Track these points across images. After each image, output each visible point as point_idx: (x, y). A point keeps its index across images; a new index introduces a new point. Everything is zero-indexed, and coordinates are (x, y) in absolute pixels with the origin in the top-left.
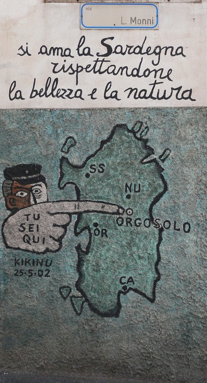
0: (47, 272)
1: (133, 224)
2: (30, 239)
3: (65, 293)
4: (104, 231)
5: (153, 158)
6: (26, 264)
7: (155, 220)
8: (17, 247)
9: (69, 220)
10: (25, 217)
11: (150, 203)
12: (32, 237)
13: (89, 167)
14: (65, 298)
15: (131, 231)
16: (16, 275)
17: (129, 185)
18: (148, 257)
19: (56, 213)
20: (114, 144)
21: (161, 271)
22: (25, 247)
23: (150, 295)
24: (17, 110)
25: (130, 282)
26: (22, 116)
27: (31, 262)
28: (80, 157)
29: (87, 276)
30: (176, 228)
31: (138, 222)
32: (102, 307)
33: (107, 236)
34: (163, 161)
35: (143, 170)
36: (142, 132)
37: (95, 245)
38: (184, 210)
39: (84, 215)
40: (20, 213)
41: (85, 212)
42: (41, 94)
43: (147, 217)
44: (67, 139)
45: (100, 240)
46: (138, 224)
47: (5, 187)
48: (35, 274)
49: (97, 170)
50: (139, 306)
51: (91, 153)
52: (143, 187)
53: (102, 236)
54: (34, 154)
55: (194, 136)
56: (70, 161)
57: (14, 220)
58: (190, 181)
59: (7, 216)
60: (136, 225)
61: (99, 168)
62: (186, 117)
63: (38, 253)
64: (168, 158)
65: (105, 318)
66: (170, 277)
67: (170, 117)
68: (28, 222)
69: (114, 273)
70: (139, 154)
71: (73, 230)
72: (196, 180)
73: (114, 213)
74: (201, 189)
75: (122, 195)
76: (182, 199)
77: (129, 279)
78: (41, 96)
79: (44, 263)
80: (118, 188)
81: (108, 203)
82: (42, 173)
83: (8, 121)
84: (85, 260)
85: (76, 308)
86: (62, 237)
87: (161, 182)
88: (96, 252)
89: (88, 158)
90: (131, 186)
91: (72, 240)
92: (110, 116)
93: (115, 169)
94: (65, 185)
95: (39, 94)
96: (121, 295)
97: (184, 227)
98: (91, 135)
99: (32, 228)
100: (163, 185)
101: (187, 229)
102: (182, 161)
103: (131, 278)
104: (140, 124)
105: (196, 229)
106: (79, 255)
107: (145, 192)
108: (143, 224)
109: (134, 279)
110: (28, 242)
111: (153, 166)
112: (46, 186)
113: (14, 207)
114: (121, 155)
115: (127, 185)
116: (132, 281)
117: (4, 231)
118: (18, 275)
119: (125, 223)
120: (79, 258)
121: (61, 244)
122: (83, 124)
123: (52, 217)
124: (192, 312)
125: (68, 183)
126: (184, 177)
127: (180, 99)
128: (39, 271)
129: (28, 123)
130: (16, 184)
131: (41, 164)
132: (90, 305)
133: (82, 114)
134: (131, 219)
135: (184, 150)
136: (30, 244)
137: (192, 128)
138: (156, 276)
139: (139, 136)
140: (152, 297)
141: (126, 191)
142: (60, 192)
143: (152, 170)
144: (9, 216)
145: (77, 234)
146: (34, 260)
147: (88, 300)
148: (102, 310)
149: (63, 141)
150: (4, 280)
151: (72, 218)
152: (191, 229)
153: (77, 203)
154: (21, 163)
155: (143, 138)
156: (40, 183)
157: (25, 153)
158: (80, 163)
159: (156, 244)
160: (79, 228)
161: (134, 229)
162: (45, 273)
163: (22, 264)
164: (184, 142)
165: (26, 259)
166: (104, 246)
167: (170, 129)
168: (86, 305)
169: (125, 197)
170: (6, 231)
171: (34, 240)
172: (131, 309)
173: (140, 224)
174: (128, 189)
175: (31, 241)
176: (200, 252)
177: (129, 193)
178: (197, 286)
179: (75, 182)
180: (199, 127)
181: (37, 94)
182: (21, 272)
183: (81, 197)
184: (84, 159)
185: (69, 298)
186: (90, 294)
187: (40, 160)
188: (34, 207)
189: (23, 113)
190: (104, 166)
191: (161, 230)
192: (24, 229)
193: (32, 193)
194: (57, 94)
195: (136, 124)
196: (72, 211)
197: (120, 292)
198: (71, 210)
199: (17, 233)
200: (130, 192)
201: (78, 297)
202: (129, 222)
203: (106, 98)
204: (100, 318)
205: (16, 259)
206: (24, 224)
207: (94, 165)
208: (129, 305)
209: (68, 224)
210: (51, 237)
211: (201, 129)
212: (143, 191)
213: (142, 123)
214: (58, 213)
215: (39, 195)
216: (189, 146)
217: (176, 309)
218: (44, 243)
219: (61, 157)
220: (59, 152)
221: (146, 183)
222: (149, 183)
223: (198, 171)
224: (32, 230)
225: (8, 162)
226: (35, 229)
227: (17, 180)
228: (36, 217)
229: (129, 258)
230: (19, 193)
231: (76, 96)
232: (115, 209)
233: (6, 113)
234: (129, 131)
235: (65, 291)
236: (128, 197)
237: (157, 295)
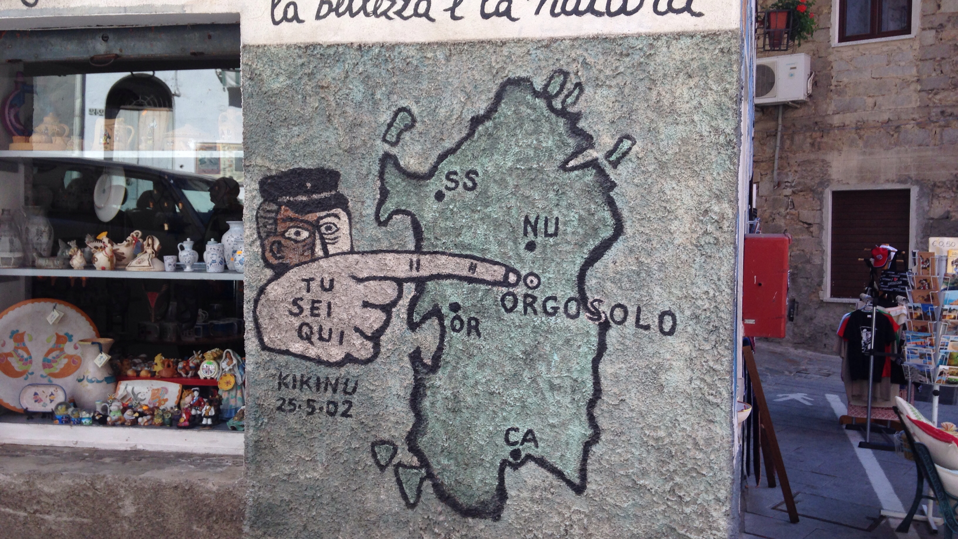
0: (346, 406)
1: (539, 309)
2: (312, 333)
3: (383, 454)
4: (473, 323)
5: (590, 158)
6: (301, 385)
7: (592, 303)
8: (284, 348)
9: (395, 294)
10: (303, 284)
11: (580, 261)
12: (316, 329)
13: (444, 178)
14: (382, 468)
15: (534, 327)
16: (280, 409)
17: (532, 220)
18: (572, 387)
19: (368, 279)
20: (501, 123)
21: (603, 422)
22: (301, 349)
23: (573, 475)
24: (288, 47)
25: (529, 441)
26: (300, 61)
27: (312, 382)
28: (424, 155)
29: (432, 422)
30: (642, 323)
31: (550, 304)
32: (464, 494)
33: (479, 335)
34: (615, 165)
35: (566, 185)
36: (567, 96)
37: (453, 353)
38: (661, 282)
39: (430, 284)
40: (292, 275)
41: (432, 277)
42: (341, 10)
43: (572, 295)
44: (396, 114)
45: (464, 343)
46: (550, 310)
47: (262, 217)
48: (321, 409)
49: (461, 184)
50: (548, 499)
51: (448, 144)
52: (565, 224)
53: (469, 334)
54: (324, 146)
55: (695, 103)
56: (402, 163)
57: (280, 290)
58: (681, 212)
59: (265, 282)
60: (545, 311)
61: (466, 180)
62: (677, 57)
63: (329, 364)
64: (628, 157)
65: (470, 520)
66: (623, 438)
67: (637, 58)
68: (309, 297)
69: (493, 418)
70: (559, 147)
71: (405, 316)
72: (694, 212)
73: (495, 283)
74: (706, 233)
75: (515, 241)
76: (658, 255)
77: (527, 434)
78: (339, 15)
79: (341, 387)
80: (508, 227)
81: (484, 260)
82: (342, 189)
83: (268, 72)
84: (428, 385)
85: (407, 491)
86: (381, 331)
87: (607, 215)
88: (455, 368)
89: (442, 157)
90: (536, 222)
91: (402, 340)
92: (493, 58)
93: (502, 183)
94: (390, 217)
95: (336, 10)
96: (508, 469)
97: (661, 322)
98: (449, 103)
99: (318, 308)
100: (611, 221)
101: (668, 325)
102: (662, 165)
103: (530, 432)
104: (562, 78)
105: (689, 329)
106: (416, 372)
107: (569, 238)
108: (562, 309)
109: (537, 435)
110: (308, 338)
111: (590, 176)
112: (350, 219)
113: (280, 261)
114: (517, 149)
115: (527, 221)
116: (534, 440)
117: (258, 313)
118: (283, 410)
119: (520, 306)
120: (416, 379)
121: (377, 346)
122: (432, 79)
123: (361, 286)
124: (672, 525)
125: (397, 212)
126: (664, 204)
127: (663, 14)
128: (329, 403)
129: (311, 75)
130: (286, 212)
131: (338, 169)
132: (438, 487)
133: (430, 55)
134: (535, 299)
135: (669, 137)
136: (312, 343)
137: (692, 83)
138: (590, 432)
139: (559, 106)
140: (577, 481)
141: (526, 234)
142: (379, 232)
143: (587, 185)
144: (270, 281)
145: (413, 326)
146: (318, 379)
147: (433, 475)
148: (462, 500)
149: (385, 117)
150: (256, 419)
151: (405, 291)
152: (679, 328)
153: (415, 258)
154: (296, 166)
155: (570, 110)
156: (338, 211)
157: (305, 142)
158: (424, 169)
159: (590, 358)
160: (418, 314)
161: (542, 322)
162: (342, 408)
163: (294, 387)
164: (670, 120)
165: (302, 376)
166: (471, 356)
167: (636, 88)
168: (428, 486)
169: (523, 246)
170: (264, 314)
171: (320, 335)
172: (529, 504)
173: (556, 309)
174: (529, 229)
175: (315, 338)
176: (698, 382)
177: (531, 237)
178: (690, 466)
179: (412, 209)
180: (710, 82)
181: (330, 10)
182: (290, 403)
183: (424, 243)
184: (433, 159)
185: (390, 468)
186: (439, 463)
187: (336, 159)
188: (323, 263)
189: (300, 53)
190: (477, 174)
191: (604, 327)
192: (301, 310)
193: (320, 232)
194: (376, 9)
195: (552, 78)
196: (402, 275)
197: (504, 463)
198: (403, 271)
199: (286, 320)
200: (536, 235)
201: (412, 467)
202: (531, 305)
203: (485, 16)
204: (458, 517)
205: (281, 375)
206: (301, 299)
207: (455, 173)
208: (525, 494)
209: (394, 303)
210: (357, 330)
211: (714, 87)
212: (565, 233)
213: (566, 74)
214: (374, 278)
215: (333, 236)
216: (681, 127)
217: (635, 515)
218: (341, 342)
219: (381, 153)
220: (379, 142)
221: (573, 216)
222: (580, 216)
223: (701, 189)
224: (316, 312)
225: (268, 164)
226: (323, 311)
227: (289, 204)
228: (327, 285)
229: (529, 386)
230: (293, 231)
231: (416, 14)
232: (499, 273)
233: (264, 53)
234: (536, 94)
235: (383, 453)
236: (531, 246)
237: (591, 476)
